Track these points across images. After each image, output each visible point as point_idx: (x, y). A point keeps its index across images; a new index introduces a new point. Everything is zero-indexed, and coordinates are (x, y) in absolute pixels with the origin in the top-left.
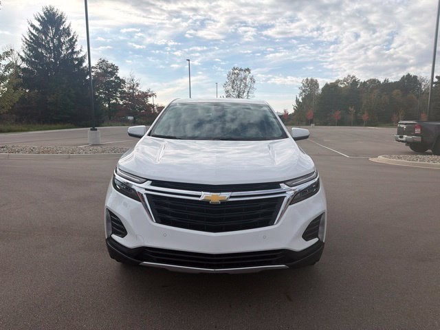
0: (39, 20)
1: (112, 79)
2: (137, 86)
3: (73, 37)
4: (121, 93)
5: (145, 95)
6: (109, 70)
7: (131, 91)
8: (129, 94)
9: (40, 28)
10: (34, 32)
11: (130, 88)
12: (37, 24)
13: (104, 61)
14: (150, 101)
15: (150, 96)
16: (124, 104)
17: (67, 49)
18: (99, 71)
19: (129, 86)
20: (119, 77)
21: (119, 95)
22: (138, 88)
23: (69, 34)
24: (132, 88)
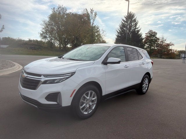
0: (125, 18)
1: (154, 38)
2: (165, 41)
3: (137, 22)
4: (157, 44)
5: (168, 45)
6: (153, 34)
7: (162, 43)
8: (160, 44)
9: (126, 20)
10: (123, 22)
11: (161, 42)
12: (125, 19)
13: (151, 31)
14: (171, 47)
15: (171, 45)
16: (158, 49)
17: (134, 27)
18: (148, 35)
19: (161, 41)
20: (157, 37)
21: (156, 45)
22: (165, 42)
23: (135, 21)
24: (162, 42)
